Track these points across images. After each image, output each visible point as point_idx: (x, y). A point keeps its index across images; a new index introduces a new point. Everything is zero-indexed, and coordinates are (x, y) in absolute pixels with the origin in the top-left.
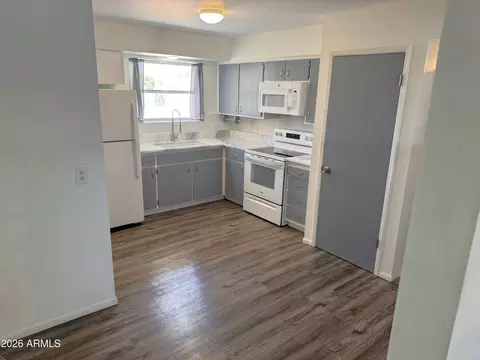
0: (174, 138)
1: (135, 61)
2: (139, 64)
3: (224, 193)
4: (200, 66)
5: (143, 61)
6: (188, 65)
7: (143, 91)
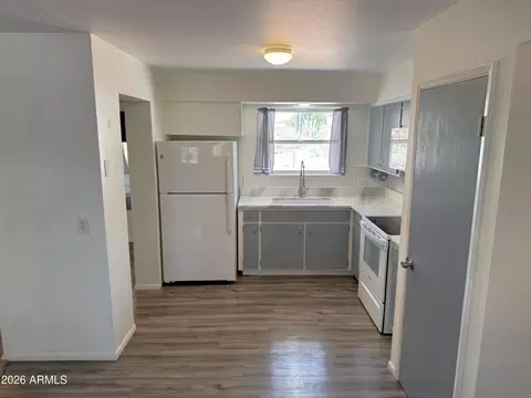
0: (301, 194)
1: (265, 110)
2: (269, 114)
3: (350, 268)
4: (344, 110)
5: (274, 110)
6: (329, 110)
7: (273, 142)
